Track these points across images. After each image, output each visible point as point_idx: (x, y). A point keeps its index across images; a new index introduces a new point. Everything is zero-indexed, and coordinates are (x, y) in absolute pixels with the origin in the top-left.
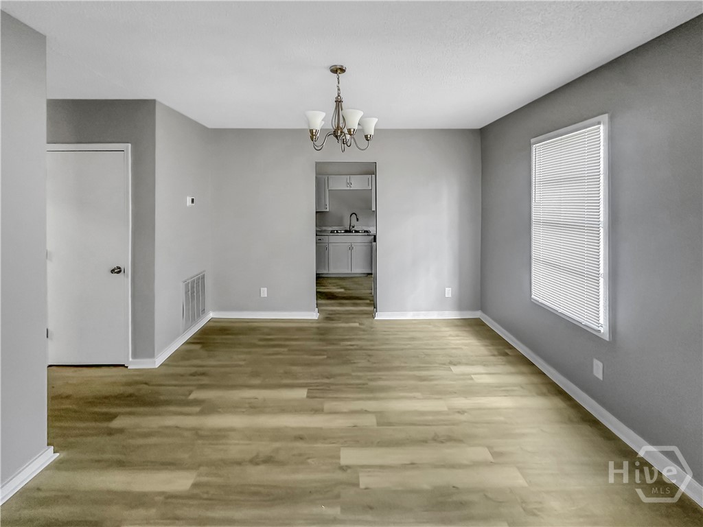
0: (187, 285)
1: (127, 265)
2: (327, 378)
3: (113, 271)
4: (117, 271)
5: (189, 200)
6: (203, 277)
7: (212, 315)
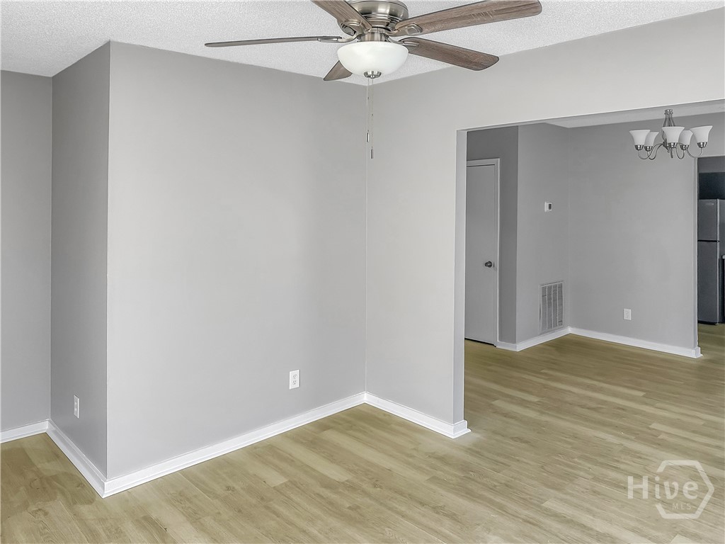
0: (544, 289)
1: (496, 261)
2: (673, 393)
3: (486, 264)
4: (489, 264)
5: (546, 205)
6: (561, 287)
7: (570, 330)
